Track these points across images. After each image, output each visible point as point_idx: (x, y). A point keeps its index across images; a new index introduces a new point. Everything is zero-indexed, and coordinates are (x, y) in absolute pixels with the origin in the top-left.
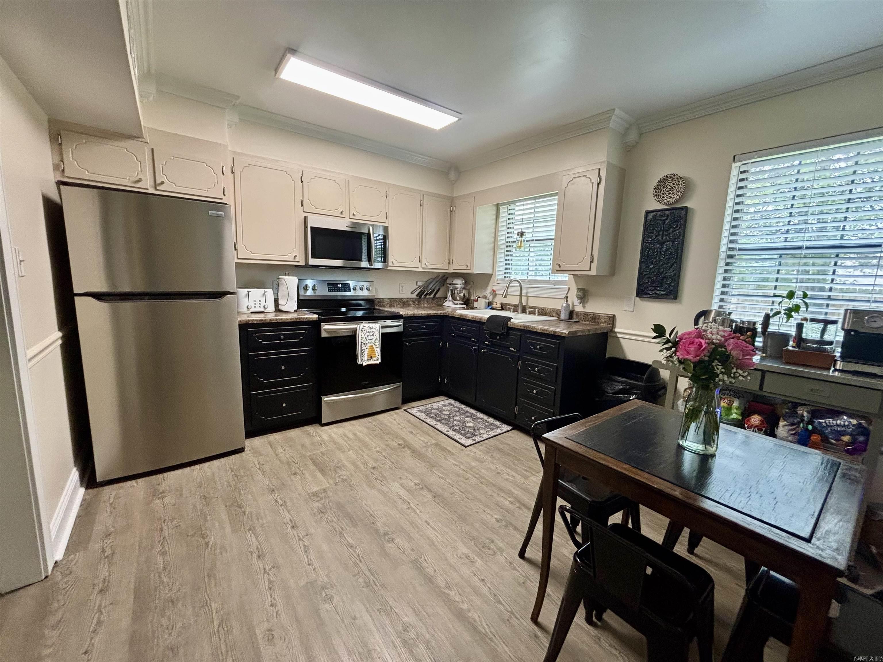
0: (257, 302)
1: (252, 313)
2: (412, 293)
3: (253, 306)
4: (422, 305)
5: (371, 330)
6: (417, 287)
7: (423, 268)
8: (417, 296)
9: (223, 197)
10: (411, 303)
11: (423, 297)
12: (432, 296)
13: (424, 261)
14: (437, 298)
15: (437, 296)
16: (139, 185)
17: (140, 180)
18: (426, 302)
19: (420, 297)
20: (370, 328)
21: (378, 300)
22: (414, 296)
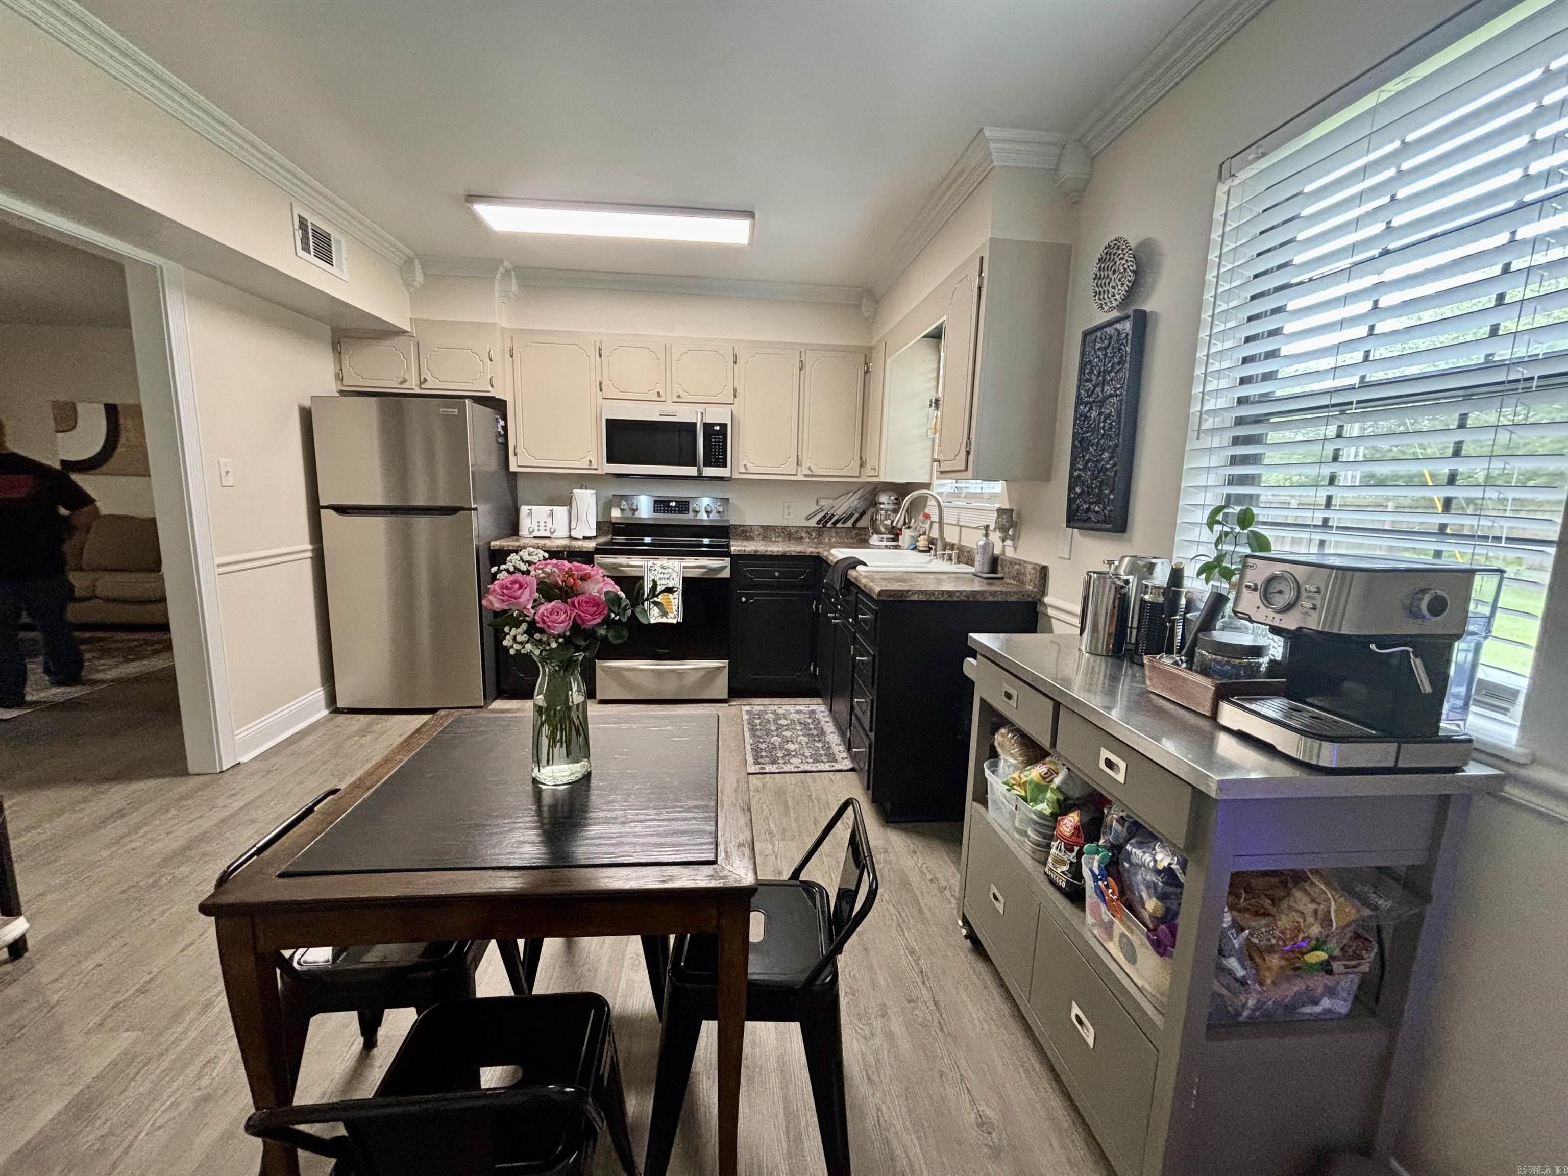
0: (542, 524)
1: (535, 537)
2: (808, 519)
3: (536, 528)
4: (827, 540)
5: (666, 571)
6: (818, 508)
7: (806, 476)
8: (817, 523)
9: (490, 389)
10: (803, 535)
11: (829, 525)
12: (849, 524)
13: (806, 463)
14: (860, 529)
15: (859, 525)
16: (404, 386)
17: (404, 381)
18: (834, 535)
19: (824, 526)
20: (663, 567)
21: (741, 528)
22: (813, 523)
